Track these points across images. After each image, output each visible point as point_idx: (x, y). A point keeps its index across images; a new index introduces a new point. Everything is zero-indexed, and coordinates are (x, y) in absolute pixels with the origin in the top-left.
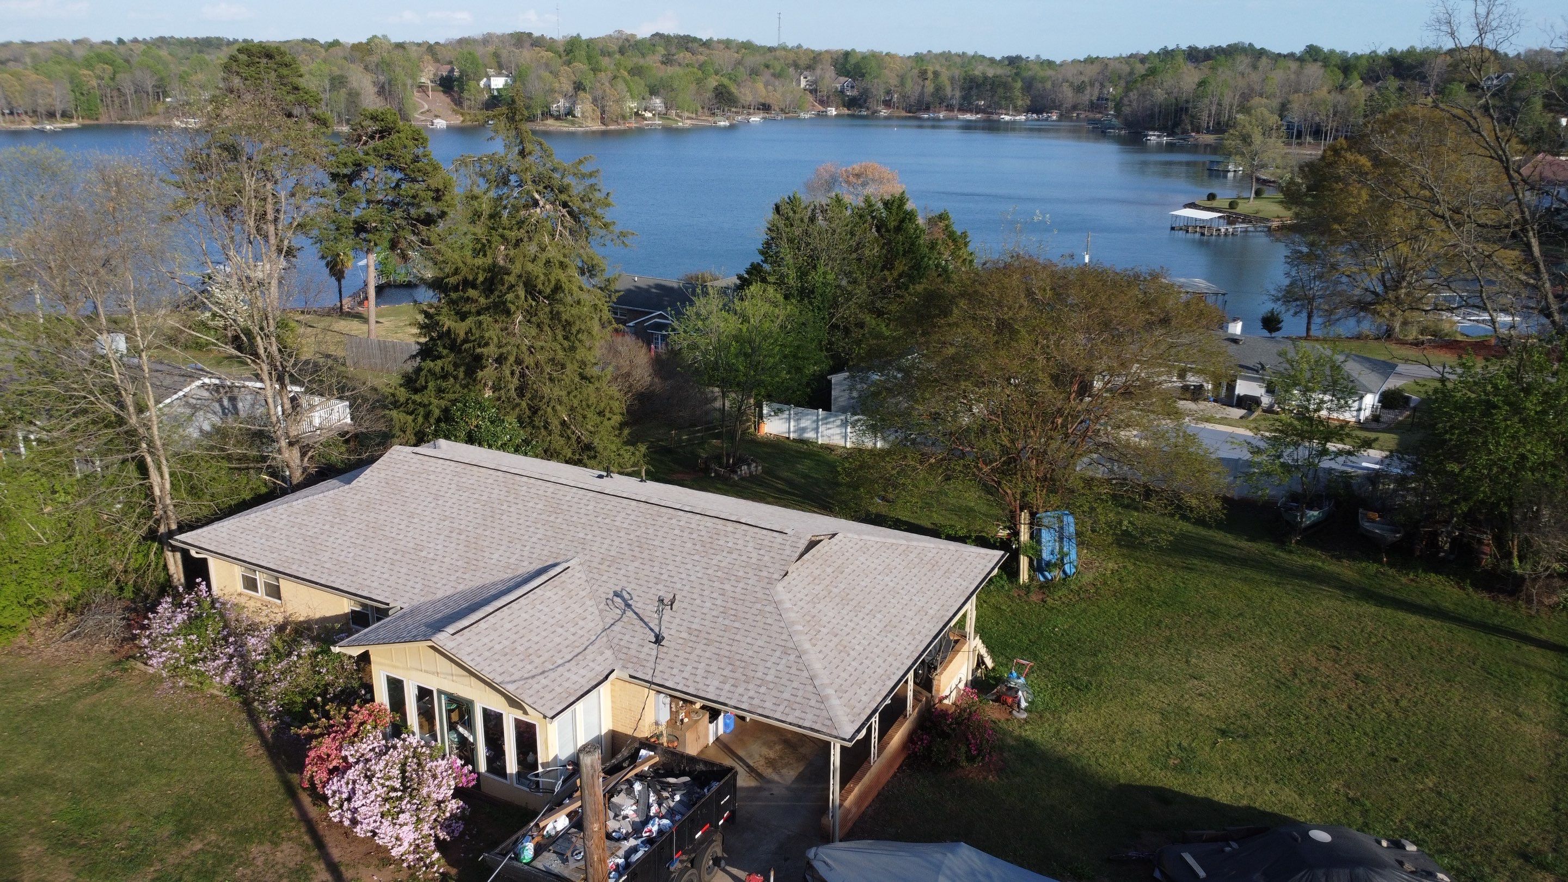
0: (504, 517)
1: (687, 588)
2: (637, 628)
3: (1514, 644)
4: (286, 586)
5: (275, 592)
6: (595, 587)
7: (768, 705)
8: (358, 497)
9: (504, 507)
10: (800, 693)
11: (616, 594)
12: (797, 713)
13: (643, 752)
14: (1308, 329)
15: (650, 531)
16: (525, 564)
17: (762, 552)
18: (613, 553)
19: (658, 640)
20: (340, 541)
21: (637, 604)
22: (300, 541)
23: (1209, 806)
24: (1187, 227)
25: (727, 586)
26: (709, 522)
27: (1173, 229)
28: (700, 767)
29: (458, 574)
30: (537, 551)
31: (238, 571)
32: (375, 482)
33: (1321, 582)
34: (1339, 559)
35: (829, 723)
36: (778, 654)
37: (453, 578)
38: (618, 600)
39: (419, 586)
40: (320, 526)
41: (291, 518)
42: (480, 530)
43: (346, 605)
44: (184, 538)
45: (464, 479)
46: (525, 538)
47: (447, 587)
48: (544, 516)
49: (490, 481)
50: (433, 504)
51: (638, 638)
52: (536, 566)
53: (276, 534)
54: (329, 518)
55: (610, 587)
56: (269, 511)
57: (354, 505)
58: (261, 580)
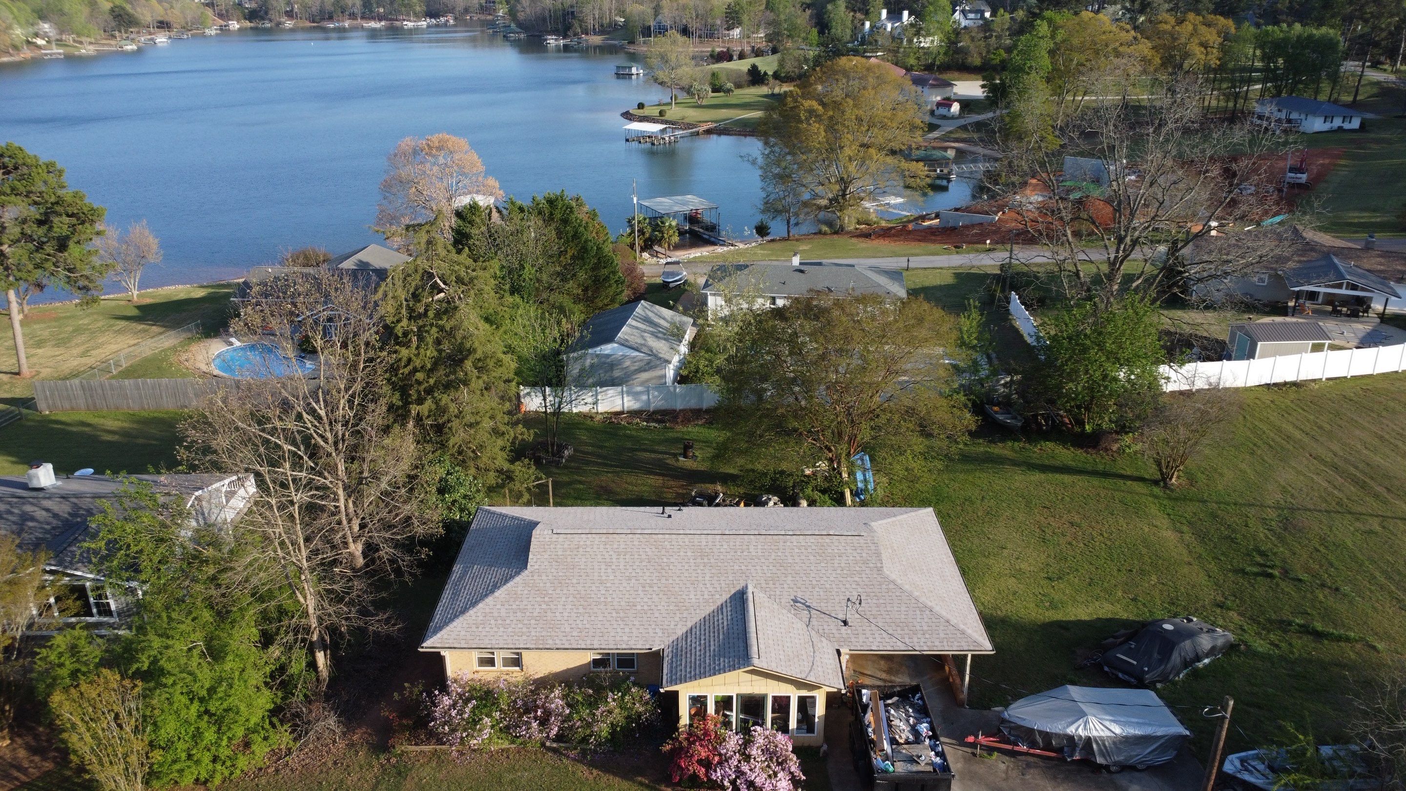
0: (671, 567)
2: (826, 619)
3: (1121, 482)
4: (527, 658)
6: (778, 600)
8: (544, 577)
9: (665, 560)
10: (948, 632)
11: (795, 601)
13: (863, 691)
14: (788, 232)
15: (780, 554)
16: (718, 596)
17: (858, 551)
18: (768, 575)
19: (845, 623)
20: (566, 614)
21: (814, 605)
22: (533, 622)
24: (641, 138)
27: (627, 140)
29: (678, 615)
30: (716, 585)
31: (475, 655)
35: (975, 644)
37: (677, 619)
38: (798, 605)
39: (658, 630)
40: (536, 606)
41: (507, 606)
42: (663, 581)
43: (588, 657)
44: (430, 644)
45: (615, 546)
46: (700, 578)
47: (679, 626)
48: (699, 560)
49: (636, 543)
50: (610, 571)
51: (834, 626)
52: (726, 596)
53: (508, 622)
54: (538, 599)
55: (787, 599)
56: (481, 605)
57: (548, 585)
58: (499, 657)
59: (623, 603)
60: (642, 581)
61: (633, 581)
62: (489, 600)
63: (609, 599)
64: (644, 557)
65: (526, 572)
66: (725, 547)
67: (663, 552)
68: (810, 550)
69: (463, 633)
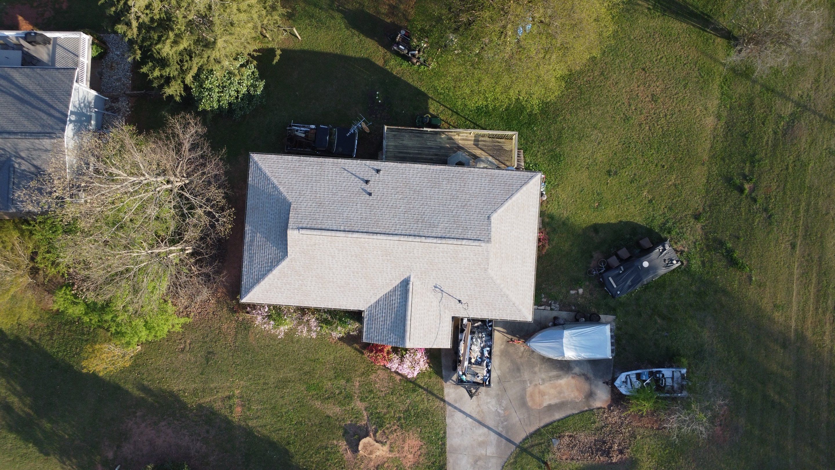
0: (369, 261)
2: (450, 299)
6: (427, 286)
8: (298, 263)
9: (365, 256)
10: (512, 310)
11: (435, 287)
12: (514, 317)
15: (431, 256)
16: (394, 281)
17: (477, 256)
18: (423, 269)
19: (460, 301)
20: (312, 287)
21: (445, 290)
22: (296, 291)
25: (472, 275)
26: (451, 247)
29: (372, 291)
30: (393, 273)
32: (298, 254)
35: (524, 318)
36: (500, 297)
37: (372, 294)
38: (437, 289)
39: (361, 300)
40: (296, 281)
41: (282, 281)
42: (364, 270)
44: (244, 300)
46: (385, 269)
47: (372, 298)
48: (384, 257)
49: (348, 243)
50: (334, 261)
51: (453, 303)
52: (398, 282)
53: (283, 290)
54: (297, 277)
55: (431, 285)
56: (267, 279)
57: (301, 268)
59: (342, 282)
60: (352, 269)
61: (348, 269)
62: (270, 276)
65: (288, 259)
67: (364, 251)
68: (449, 255)
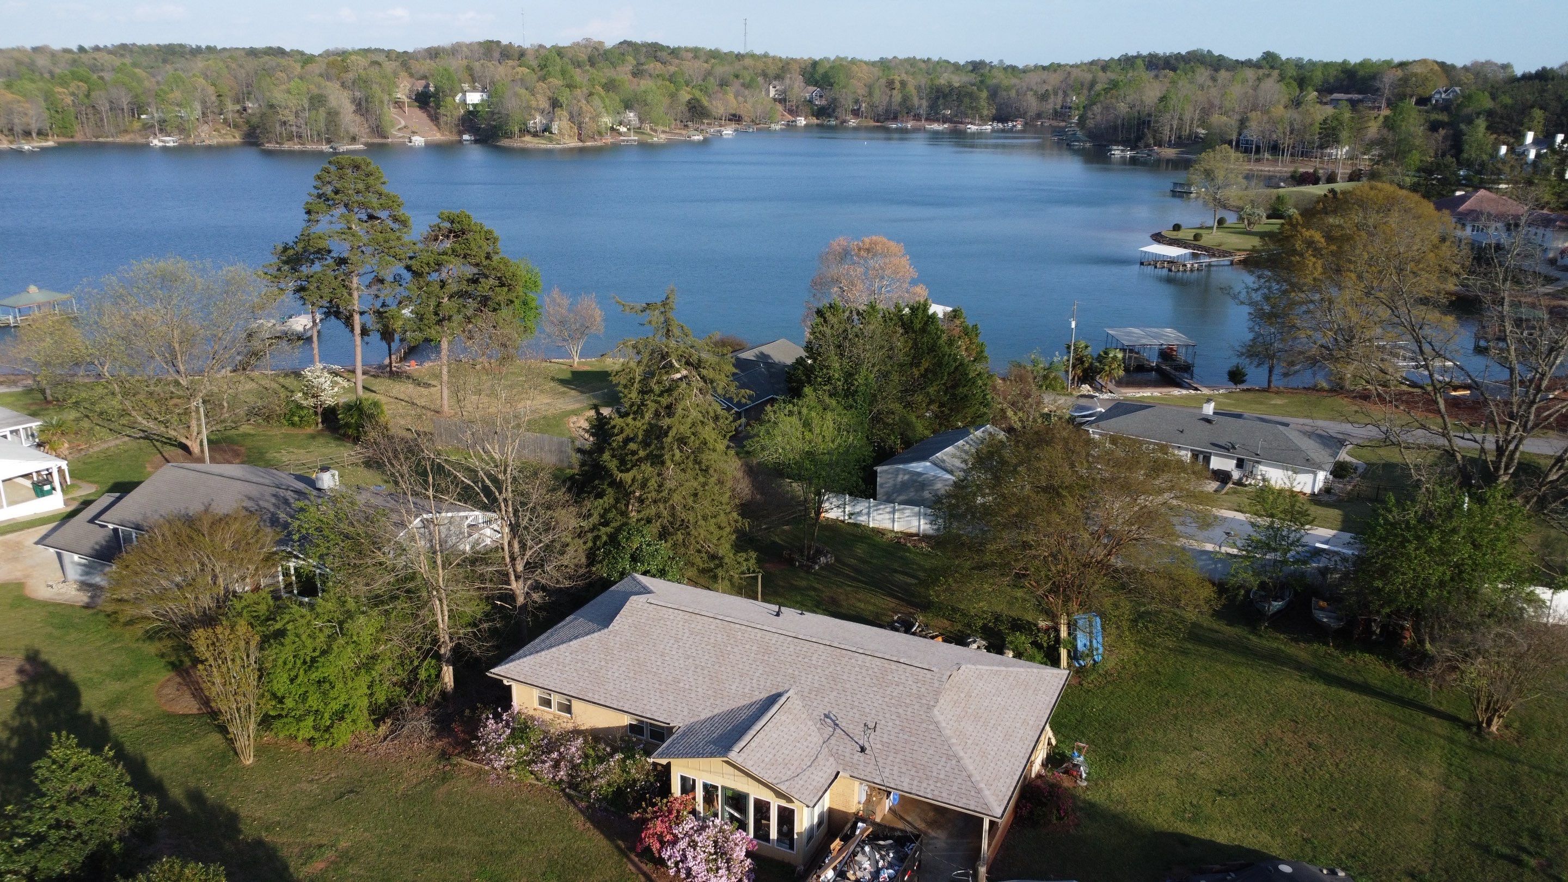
0: (731, 656)
1: (873, 712)
2: (846, 741)
3: (1422, 715)
4: (576, 705)
5: (568, 709)
6: (810, 711)
7: (944, 795)
8: (618, 639)
9: (729, 649)
10: (964, 787)
11: (827, 716)
12: (964, 801)
13: (860, 824)
14: (1269, 382)
15: (838, 668)
16: (757, 693)
17: (919, 685)
18: (816, 685)
19: (863, 750)
20: (616, 675)
21: (843, 724)
22: (586, 674)
23: (1211, 846)
24: (1156, 262)
25: (900, 711)
26: (878, 662)
27: (1142, 264)
28: (899, 833)
29: (712, 701)
30: (762, 683)
31: (536, 693)
32: (627, 627)
33: (1283, 664)
34: (1296, 641)
35: (985, 806)
36: (944, 759)
37: (708, 704)
38: (828, 720)
39: (686, 710)
40: (597, 662)
41: (574, 656)
42: (716, 667)
43: (626, 720)
44: (498, 671)
45: (693, 626)
46: (751, 673)
47: (706, 711)
48: (760, 656)
49: (713, 627)
50: (676, 646)
51: (849, 749)
52: (764, 695)
53: (567, 669)
54: (602, 656)
55: (821, 711)
56: (554, 649)
57: (617, 646)
58: (555, 699)
59: (670, 678)
60: (697, 662)
61: (690, 660)
62: (563, 647)
63: (660, 671)
64: (712, 641)
65: (606, 630)
66: (791, 649)
67: (731, 642)
68: (870, 672)
69: (527, 669)
